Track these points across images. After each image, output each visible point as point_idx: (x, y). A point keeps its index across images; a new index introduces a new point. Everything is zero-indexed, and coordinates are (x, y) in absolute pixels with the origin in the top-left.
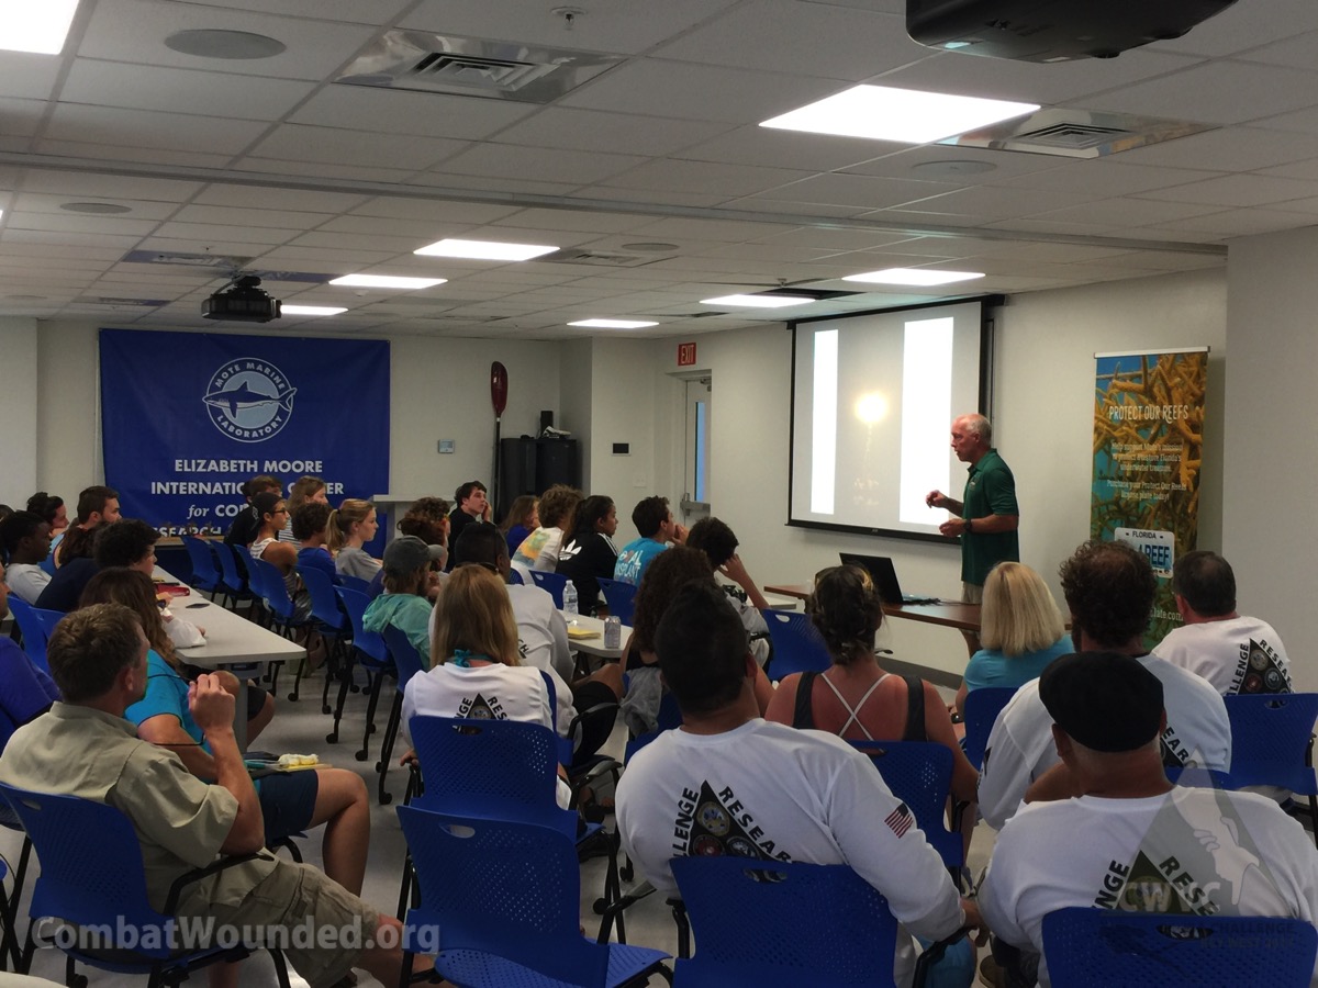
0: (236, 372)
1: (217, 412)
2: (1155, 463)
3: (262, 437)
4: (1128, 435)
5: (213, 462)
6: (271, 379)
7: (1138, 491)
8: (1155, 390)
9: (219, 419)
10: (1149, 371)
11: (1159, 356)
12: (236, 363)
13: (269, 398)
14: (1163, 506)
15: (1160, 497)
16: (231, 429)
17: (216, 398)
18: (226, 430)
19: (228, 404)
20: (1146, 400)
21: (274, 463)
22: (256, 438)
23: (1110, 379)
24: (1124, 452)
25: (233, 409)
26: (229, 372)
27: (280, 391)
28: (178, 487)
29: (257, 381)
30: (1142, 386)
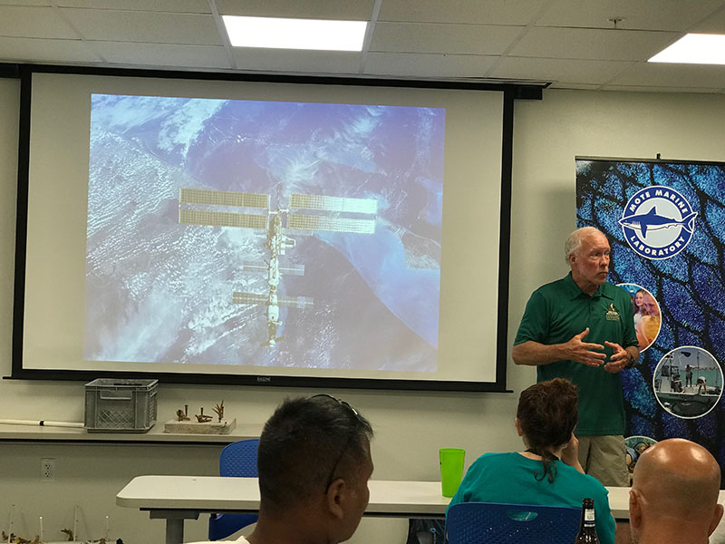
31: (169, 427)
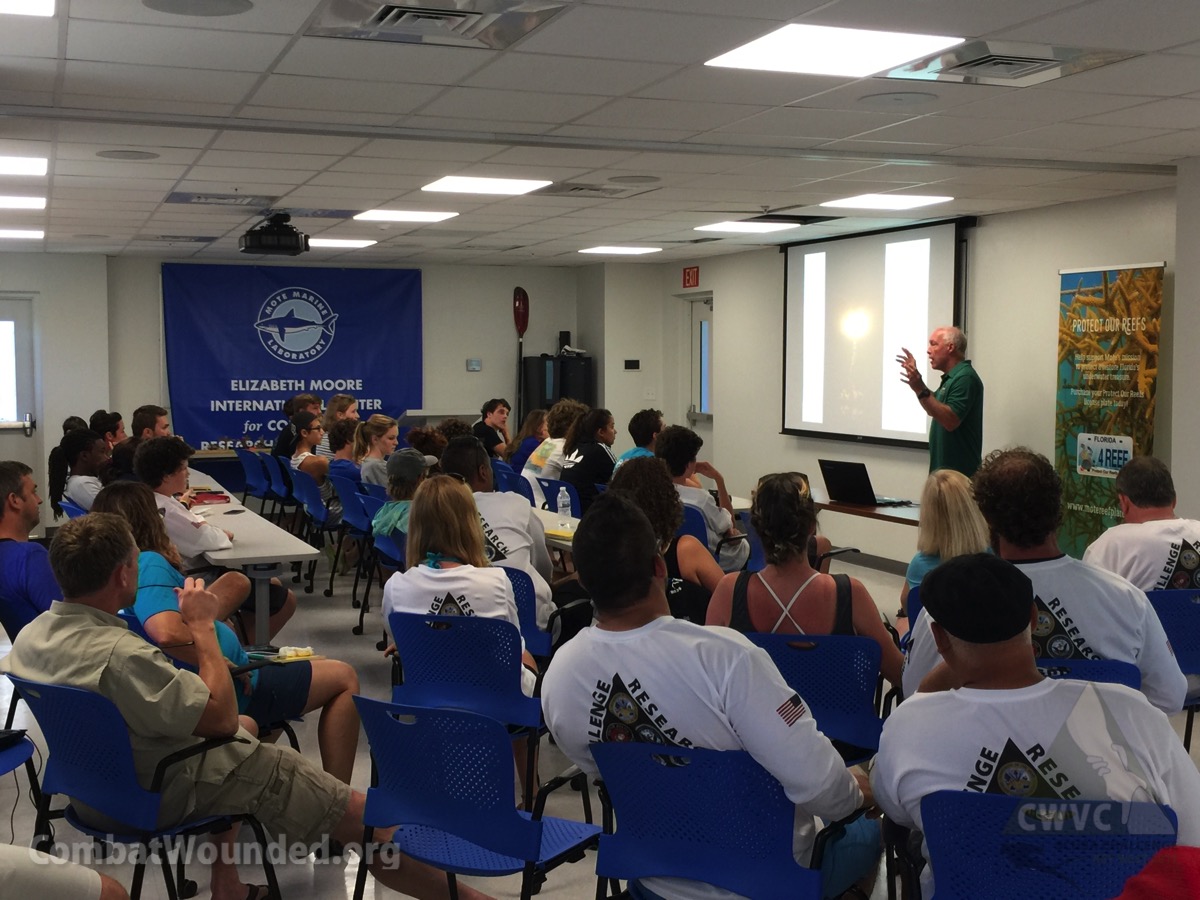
0: (283, 301)
1: (268, 336)
2: (1114, 372)
3: (308, 359)
4: (1090, 346)
5: (265, 382)
6: (316, 306)
7: (1099, 398)
8: (1115, 303)
9: (269, 343)
10: (1110, 286)
11: (1119, 272)
12: (283, 292)
13: (313, 323)
14: (1122, 412)
15: (1119, 404)
16: (280, 352)
17: (266, 324)
18: (276, 353)
19: (277, 330)
20: (1107, 314)
21: (319, 382)
22: (302, 360)
23: (1074, 294)
24: (1086, 362)
25: (282, 334)
26: (277, 301)
27: (323, 317)
28: (234, 405)
29: (303, 308)
30: (1100, 300)
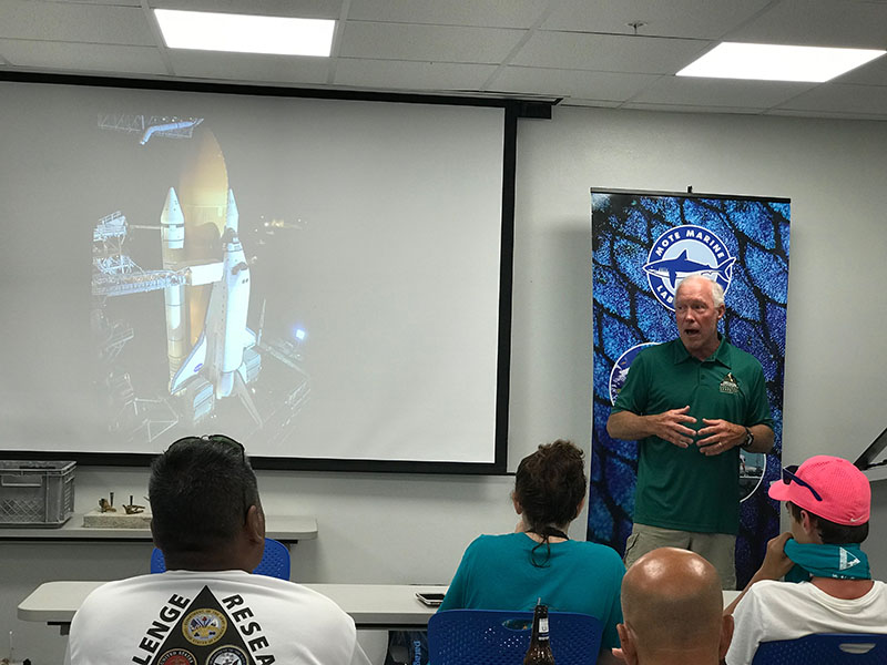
31: (89, 521)
